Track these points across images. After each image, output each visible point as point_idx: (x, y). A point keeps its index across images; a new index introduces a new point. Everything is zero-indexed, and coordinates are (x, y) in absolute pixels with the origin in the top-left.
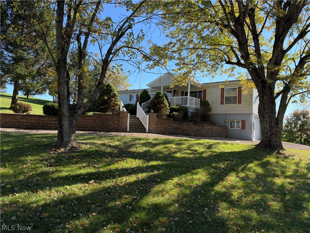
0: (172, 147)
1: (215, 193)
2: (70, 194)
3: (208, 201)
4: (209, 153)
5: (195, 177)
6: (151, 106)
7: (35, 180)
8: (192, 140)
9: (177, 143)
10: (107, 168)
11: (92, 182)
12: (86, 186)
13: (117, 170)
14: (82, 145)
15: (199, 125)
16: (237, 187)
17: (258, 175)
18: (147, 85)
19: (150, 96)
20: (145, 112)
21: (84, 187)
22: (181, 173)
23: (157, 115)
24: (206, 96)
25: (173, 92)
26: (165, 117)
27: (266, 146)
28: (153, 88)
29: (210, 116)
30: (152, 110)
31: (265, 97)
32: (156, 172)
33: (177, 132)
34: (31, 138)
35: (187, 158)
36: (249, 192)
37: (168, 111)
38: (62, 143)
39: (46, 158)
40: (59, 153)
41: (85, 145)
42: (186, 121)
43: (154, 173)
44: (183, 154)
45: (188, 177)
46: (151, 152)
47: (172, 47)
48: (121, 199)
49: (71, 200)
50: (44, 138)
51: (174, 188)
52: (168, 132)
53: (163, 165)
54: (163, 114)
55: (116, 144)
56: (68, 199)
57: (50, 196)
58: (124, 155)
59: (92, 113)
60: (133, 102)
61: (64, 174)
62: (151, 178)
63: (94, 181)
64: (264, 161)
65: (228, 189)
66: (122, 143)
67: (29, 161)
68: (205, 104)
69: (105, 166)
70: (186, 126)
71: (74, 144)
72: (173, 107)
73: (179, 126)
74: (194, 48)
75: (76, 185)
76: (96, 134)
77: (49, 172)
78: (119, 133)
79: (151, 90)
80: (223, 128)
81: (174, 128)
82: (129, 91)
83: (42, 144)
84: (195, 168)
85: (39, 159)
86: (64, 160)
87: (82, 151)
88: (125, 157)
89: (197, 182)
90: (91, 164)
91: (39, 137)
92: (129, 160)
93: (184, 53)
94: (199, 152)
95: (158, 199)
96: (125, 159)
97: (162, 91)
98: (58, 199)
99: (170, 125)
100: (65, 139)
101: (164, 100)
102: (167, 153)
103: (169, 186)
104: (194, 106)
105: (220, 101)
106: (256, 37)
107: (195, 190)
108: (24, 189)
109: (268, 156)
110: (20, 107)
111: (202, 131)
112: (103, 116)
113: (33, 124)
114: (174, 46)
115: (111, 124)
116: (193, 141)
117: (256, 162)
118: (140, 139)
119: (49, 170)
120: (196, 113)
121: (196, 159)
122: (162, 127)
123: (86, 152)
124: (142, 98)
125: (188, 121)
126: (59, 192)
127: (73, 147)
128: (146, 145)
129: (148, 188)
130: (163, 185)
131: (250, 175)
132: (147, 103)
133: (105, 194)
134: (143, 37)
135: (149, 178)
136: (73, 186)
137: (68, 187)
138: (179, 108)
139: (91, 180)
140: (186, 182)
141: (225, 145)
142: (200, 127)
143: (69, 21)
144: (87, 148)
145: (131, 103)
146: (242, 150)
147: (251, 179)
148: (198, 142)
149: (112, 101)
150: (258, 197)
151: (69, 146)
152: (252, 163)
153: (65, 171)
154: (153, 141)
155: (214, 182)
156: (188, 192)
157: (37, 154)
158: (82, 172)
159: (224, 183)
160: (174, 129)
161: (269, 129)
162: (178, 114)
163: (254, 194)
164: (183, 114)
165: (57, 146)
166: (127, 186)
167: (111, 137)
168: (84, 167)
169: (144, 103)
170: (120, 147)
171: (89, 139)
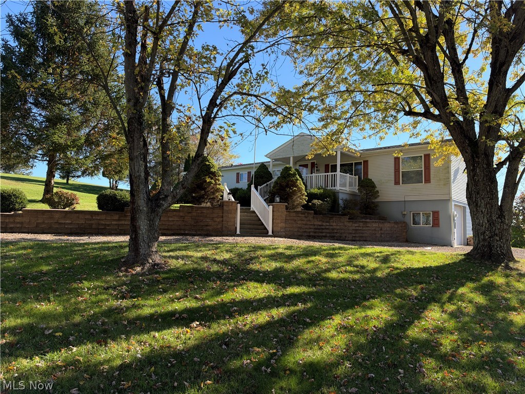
0: (320, 261)
1: (411, 341)
2: (162, 347)
3: (402, 356)
4: (387, 271)
5: (370, 313)
6: (275, 190)
7: (100, 323)
8: (351, 249)
9: (327, 254)
10: (216, 299)
11: (195, 326)
12: (187, 332)
13: (234, 302)
14: (170, 261)
15: (360, 222)
16: (446, 330)
17: (479, 308)
18: (266, 156)
19: (271, 174)
20: (265, 200)
21: (183, 334)
22: (345, 307)
23: (286, 206)
24: (367, 172)
25: (310, 166)
26: (300, 209)
27: (483, 256)
28: (276, 160)
29: (376, 205)
30: (277, 197)
31: (478, 171)
32: (300, 306)
33: (321, 234)
34: (82, 250)
35: (349, 281)
36: (470, 338)
37: (305, 199)
38: (137, 257)
39: (114, 284)
40: (133, 274)
41: (174, 260)
42: (335, 215)
43: (298, 308)
44: (342, 272)
45: (358, 315)
46: (286, 270)
47: (310, 91)
48: (249, 354)
49: (165, 358)
50: (105, 250)
51: (338, 334)
52: (306, 234)
53: (310, 294)
54: (296, 203)
55: (225, 257)
56: (160, 355)
57: (128, 352)
58: (242, 277)
59: (179, 205)
60: (243, 184)
61: (147, 311)
62: (294, 316)
63: (198, 323)
64: (483, 282)
65: (431, 334)
66: (234, 256)
67: (86, 290)
68: (367, 185)
69: (212, 296)
70: (336, 224)
71: (157, 259)
72: (312, 191)
73: (324, 224)
74: (347, 90)
75: (169, 331)
76: (187, 240)
77: (122, 309)
78: (224, 238)
79: (274, 163)
80: (400, 225)
81: (316, 227)
82: (235, 166)
83: (104, 260)
84: (367, 298)
85: (102, 286)
86: (143, 287)
87: (171, 270)
88: (243, 279)
89: (375, 323)
90: (190, 294)
91: (95, 249)
92: (252, 284)
93: (331, 100)
94: (369, 268)
95: (314, 355)
96: (245, 283)
97: (291, 165)
98: (143, 356)
99: (308, 223)
100: (142, 251)
101: (298, 180)
102: (313, 271)
103: (328, 330)
104: (347, 189)
105: (393, 178)
106: (457, 68)
107: (374, 337)
108: (86, 339)
109: (490, 273)
110: (60, 198)
111: (366, 231)
112: (196, 210)
113: (82, 226)
114: (312, 89)
115: (210, 223)
116: (354, 250)
117: (471, 285)
118: (263, 248)
119: (121, 305)
120: (352, 200)
121: (365, 281)
122: (294, 225)
123: (178, 272)
124: (257, 178)
125: (339, 215)
126: (142, 343)
127: (155, 264)
128: (275, 257)
129: (293, 335)
130: (317, 329)
131: (465, 308)
132: (267, 185)
133: (221, 346)
134: (266, 76)
135: (291, 315)
136: (165, 332)
137: (157, 334)
138: (323, 192)
139: (193, 321)
140: (356, 324)
141: (410, 256)
142: (361, 224)
143: (143, 53)
144: (178, 265)
145: (239, 186)
146: (442, 264)
147: (468, 315)
148: (363, 251)
149: (210, 185)
150: (487, 349)
151: (148, 262)
152: (463, 286)
153: (149, 307)
154: (286, 251)
155: (405, 322)
156: (362, 340)
157: (97, 278)
158: (177, 308)
159: (423, 323)
160: (317, 229)
161: (487, 227)
162: (322, 204)
163: (480, 343)
164: (330, 202)
165: (129, 263)
166: (256, 332)
167: (215, 246)
168: (179, 299)
169: (262, 186)
170: (233, 263)
171: (180, 250)
